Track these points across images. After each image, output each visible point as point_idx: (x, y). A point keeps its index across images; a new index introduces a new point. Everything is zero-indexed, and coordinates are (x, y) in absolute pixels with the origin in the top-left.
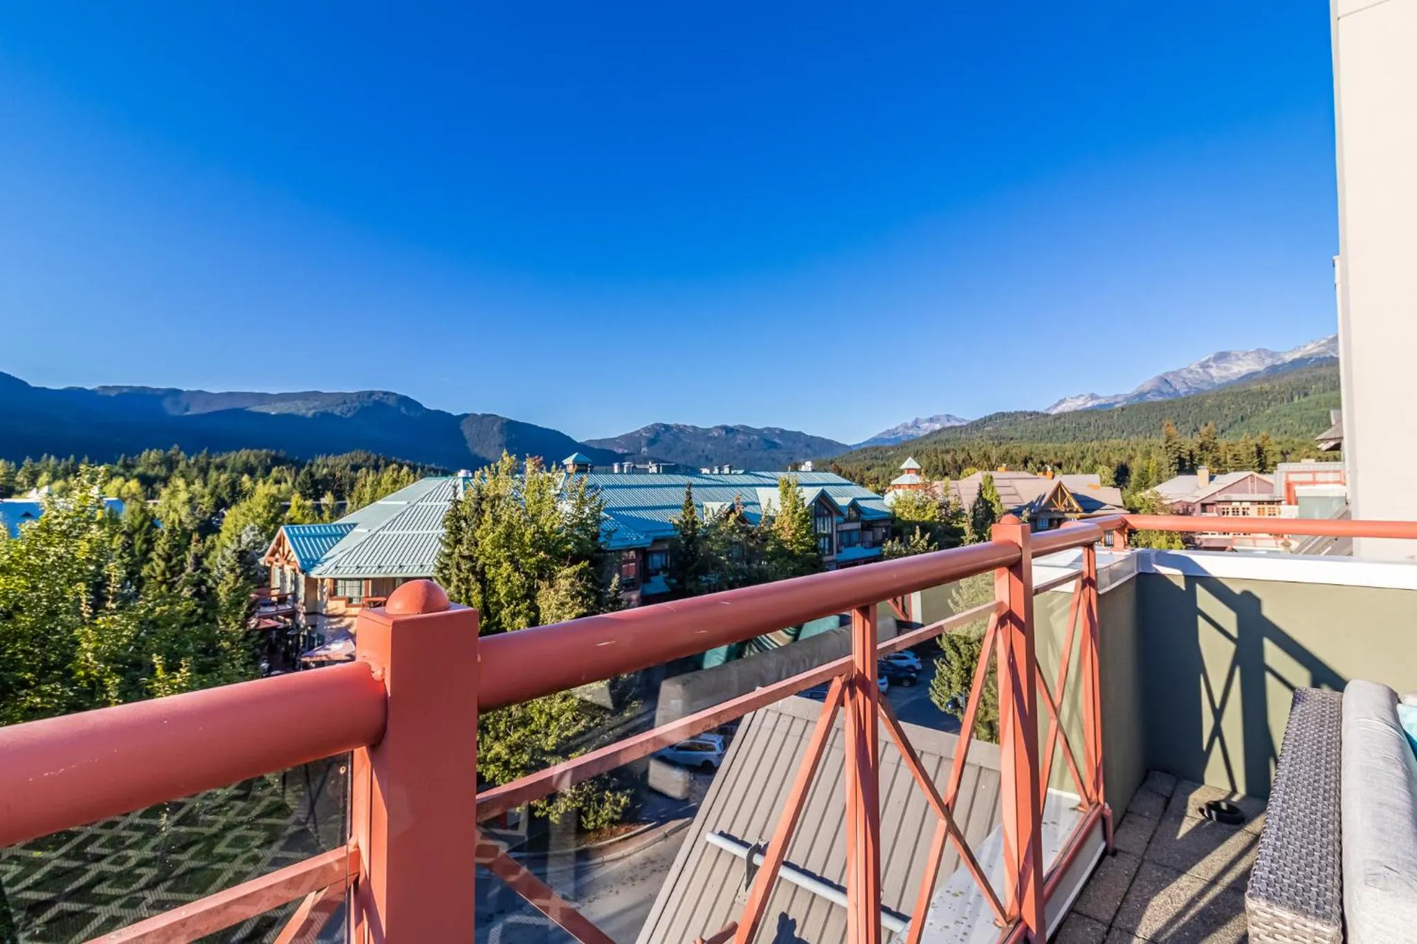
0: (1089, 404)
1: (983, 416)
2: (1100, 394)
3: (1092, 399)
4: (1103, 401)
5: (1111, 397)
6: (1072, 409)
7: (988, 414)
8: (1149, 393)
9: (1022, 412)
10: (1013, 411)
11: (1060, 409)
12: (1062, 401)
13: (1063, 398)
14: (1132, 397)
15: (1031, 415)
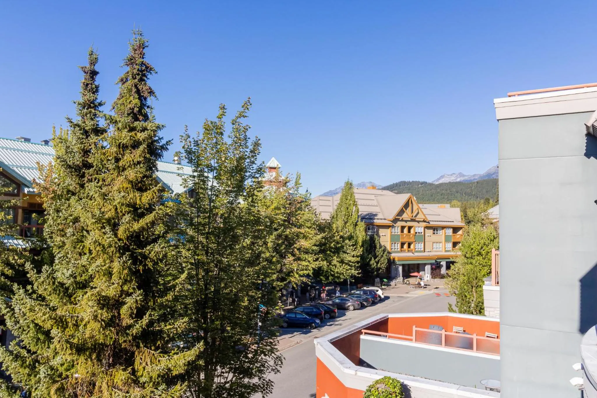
0: (458, 180)
1: (392, 184)
2: (465, 174)
3: (460, 177)
4: (466, 178)
5: (471, 176)
6: (447, 182)
7: (395, 182)
8: (493, 174)
9: (416, 182)
10: (411, 181)
11: (441, 181)
12: (442, 177)
13: (443, 174)
14: (484, 176)
15: (422, 184)
